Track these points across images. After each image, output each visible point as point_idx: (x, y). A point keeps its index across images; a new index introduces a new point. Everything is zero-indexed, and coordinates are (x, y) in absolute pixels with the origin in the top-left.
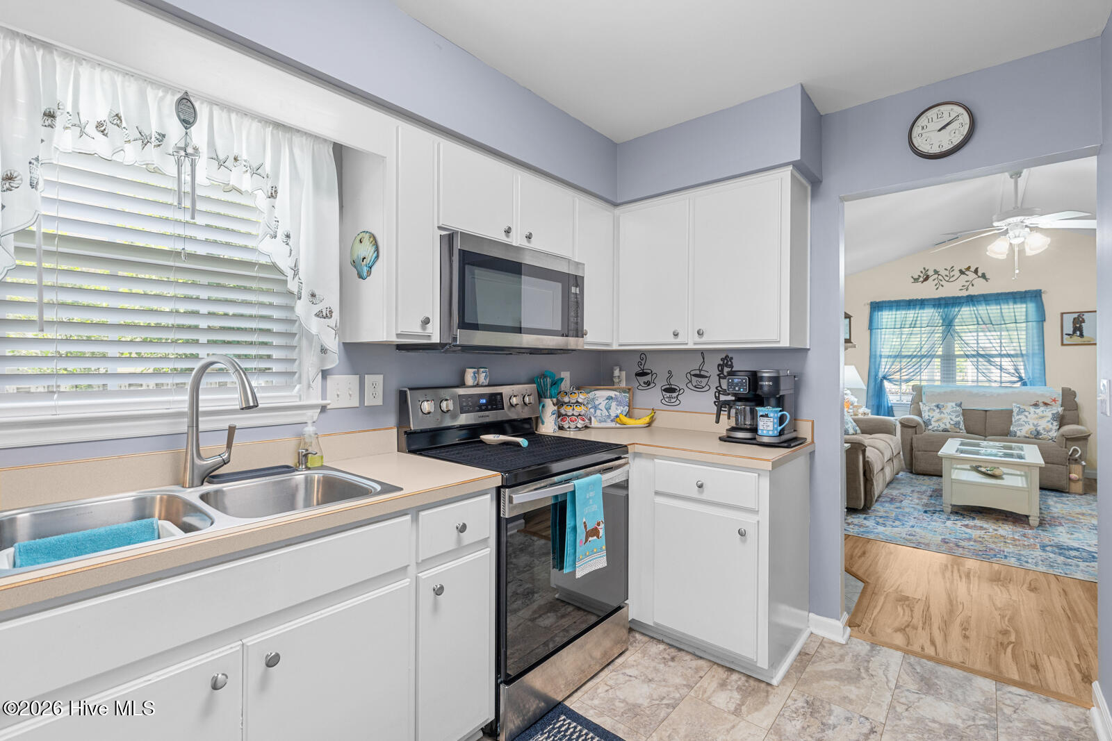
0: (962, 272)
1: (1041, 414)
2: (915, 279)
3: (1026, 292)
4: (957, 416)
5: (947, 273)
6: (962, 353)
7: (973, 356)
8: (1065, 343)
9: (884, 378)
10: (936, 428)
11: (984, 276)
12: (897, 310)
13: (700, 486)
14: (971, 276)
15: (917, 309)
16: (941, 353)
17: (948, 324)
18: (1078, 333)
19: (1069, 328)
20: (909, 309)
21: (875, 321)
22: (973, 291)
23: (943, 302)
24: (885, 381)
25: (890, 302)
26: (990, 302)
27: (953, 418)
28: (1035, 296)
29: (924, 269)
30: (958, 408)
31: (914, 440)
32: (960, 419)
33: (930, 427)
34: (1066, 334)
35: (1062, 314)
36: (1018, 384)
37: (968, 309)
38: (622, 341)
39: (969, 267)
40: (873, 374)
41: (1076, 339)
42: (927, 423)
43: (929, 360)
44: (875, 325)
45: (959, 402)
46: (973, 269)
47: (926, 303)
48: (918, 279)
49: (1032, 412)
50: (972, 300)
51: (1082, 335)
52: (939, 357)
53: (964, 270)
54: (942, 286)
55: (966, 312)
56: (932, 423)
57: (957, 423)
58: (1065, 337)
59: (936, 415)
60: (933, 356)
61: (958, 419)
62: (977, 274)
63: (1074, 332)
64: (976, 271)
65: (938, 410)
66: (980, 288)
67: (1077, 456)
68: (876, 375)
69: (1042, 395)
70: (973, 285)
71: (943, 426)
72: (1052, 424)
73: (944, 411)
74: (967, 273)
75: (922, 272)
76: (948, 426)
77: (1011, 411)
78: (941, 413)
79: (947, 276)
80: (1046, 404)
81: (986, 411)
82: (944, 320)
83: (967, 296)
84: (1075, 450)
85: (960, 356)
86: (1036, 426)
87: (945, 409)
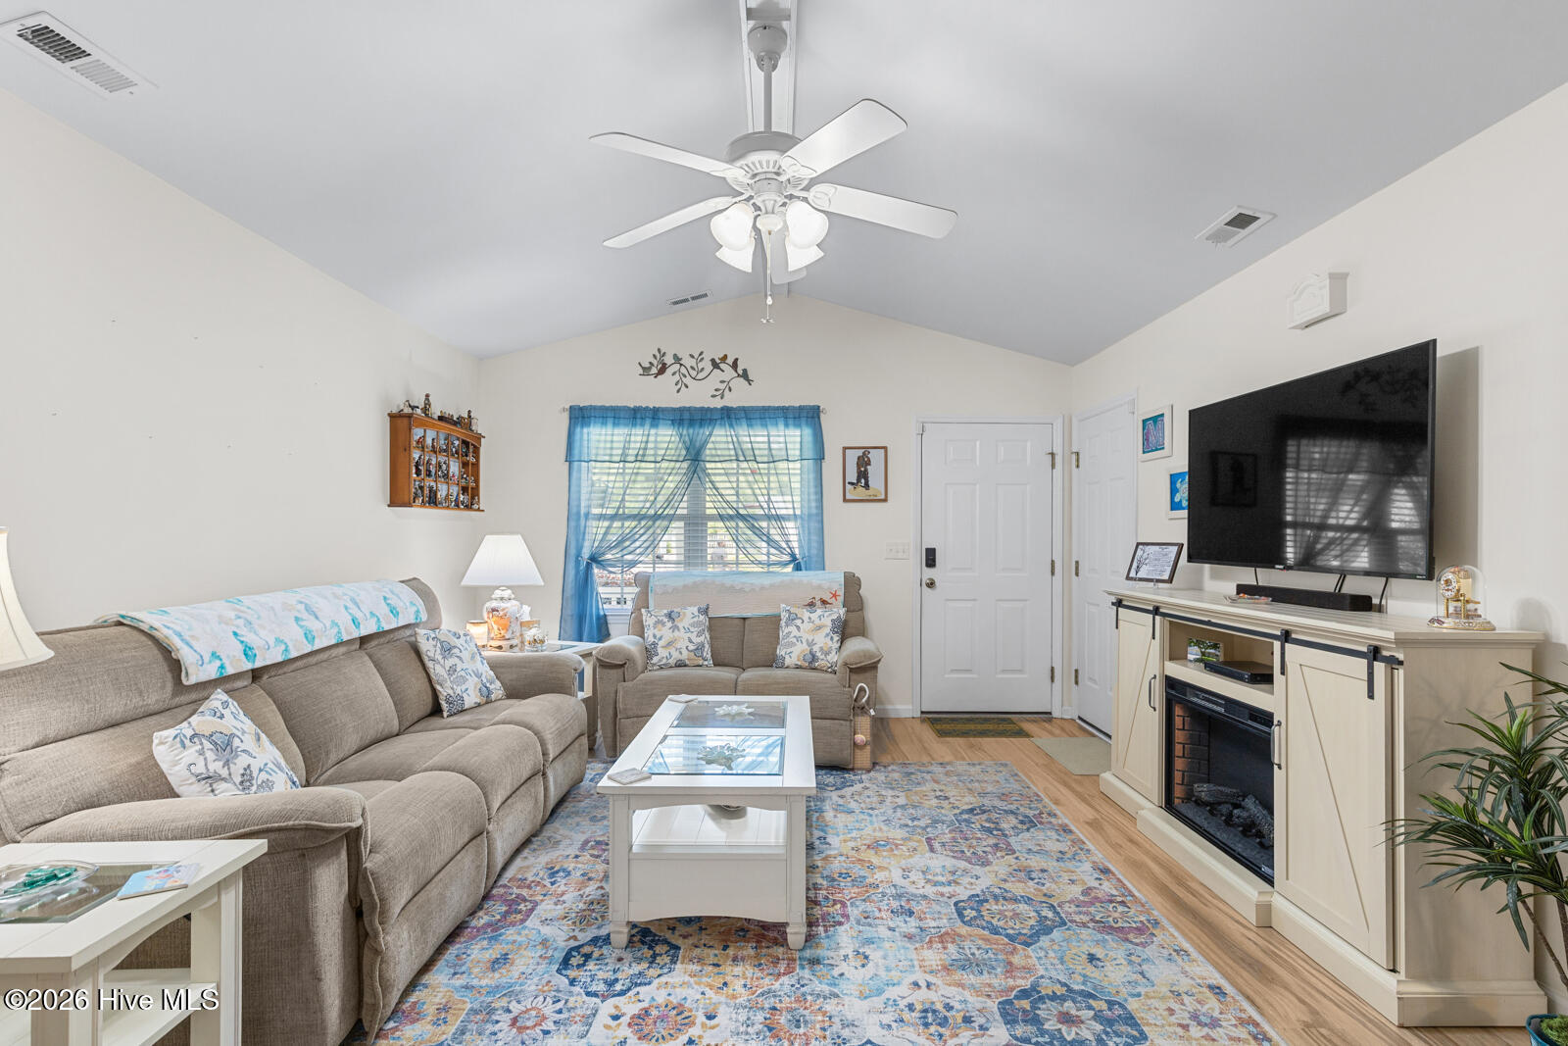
0: (715, 365)
1: (817, 622)
2: (644, 369)
3: (801, 408)
4: (700, 634)
5: (693, 362)
6: (714, 512)
7: (731, 518)
8: (847, 497)
9: (594, 559)
10: (664, 661)
11: (745, 375)
12: (615, 425)
14: (729, 372)
15: (647, 427)
16: (685, 512)
17: (695, 457)
18: (863, 481)
19: (852, 476)
20: (634, 425)
21: (577, 437)
22: (732, 400)
23: (686, 416)
24: (594, 565)
25: (604, 409)
26: (754, 422)
27: (693, 637)
28: (809, 416)
29: (659, 350)
30: (702, 617)
31: (620, 694)
32: (705, 638)
33: (655, 660)
34: (849, 483)
35: (845, 449)
36: (789, 569)
37: (722, 432)
39: (725, 357)
40: (573, 551)
41: (861, 492)
42: (649, 652)
43: (665, 523)
44: (576, 452)
45: (704, 606)
46: (730, 360)
47: (661, 417)
48: (650, 368)
49: (806, 619)
50: (729, 416)
51: (867, 486)
52: (681, 518)
53: (718, 361)
54: (687, 387)
55: (720, 437)
56: (660, 650)
57: (700, 648)
58: (848, 487)
59: (666, 633)
60: (671, 518)
61: (702, 638)
62: (736, 371)
63: (859, 480)
64: (735, 365)
65: (669, 624)
66: (740, 396)
67: (864, 700)
68: (578, 555)
69: (820, 587)
70: (730, 390)
71: (676, 656)
72: (832, 638)
73: (679, 625)
74: (722, 366)
75: (654, 356)
76: (685, 655)
77: (777, 618)
78: (675, 628)
79: (692, 368)
80: (824, 602)
81: (744, 619)
82: (688, 449)
83: (722, 409)
84: (862, 689)
85: (712, 518)
86: (811, 644)
87: (682, 620)
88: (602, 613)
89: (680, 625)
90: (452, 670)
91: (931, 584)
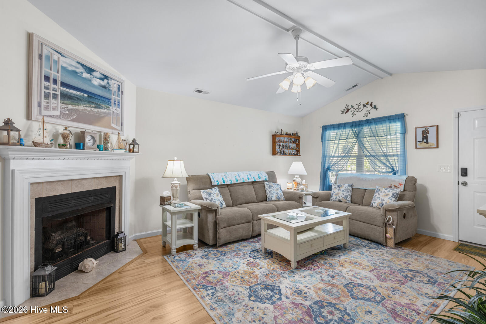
0: (364, 106)
1: (387, 193)
2: (342, 112)
3: (395, 116)
4: (347, 192)
7: (369, 156)
8: (417, 147)
9: (328, 169)
10: (335, 199)
11: (375, 107)
12: (334, 130)
14: (369, 107)
15: (342, 129)
16: (356, 154)
17: (360, 136)
18: (425, 140)
19: (420, 138)
20: (339, 129)
21: (324, 136)
22: (370, 117)
23: (354, 124)
25: (331, 125)
26: (377, 123)
27: (344, 193)
28: (401, 117)
29: (347, 105)
32: (349, 194)
33: (332, 198)
34: (418, 141)
35: (416, 128)
36: (391, 174)
39: (368, 102)
40: (323, 167)
41: (424, 145)
42: (331, 196)
43: (348, 158)
44: (324, 139)
45: (351, 184)
46: (370, 104)
47: (346, 125)
48: (344, 111)
49: (383, 191)
50: (368, 122)
51: (427, 142)
52: (354, 156)
53: (365, 104)
54: (355, 115)
55: (366, 129)
56: (334, 196)
57: (347, 197)
58: (418, 143)
59: (337, 191)
60: (350, 157)
61: (347, 194)
62: (372, 106)
63: (423, 140)
64: (371, 105)
65: (338, 189)
66: (374, 114)
67: (390, 222)
69: (394, 181)
70: (370, 113)
71: (338, 198)
72: (391, 199)
74: (367, 106)
75: (345, 107)
76: (341, 198)
77: (375, 190)
79: (357, 108)
80: (396, 187)
81: (366, 190)
82: (355, 135)
83: (367, 120)
84: (390, 218)
86: (382, 200)
87: (342, 188)
88: (330, 184)
89: (341, 189)
90: (270, 191)
91: (465, 184)
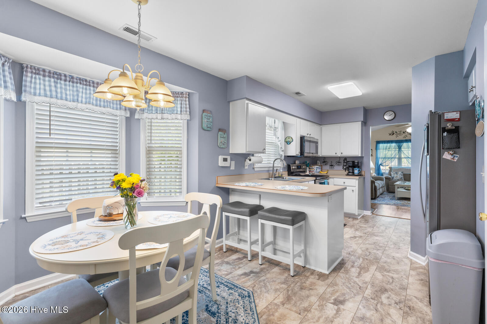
0: (404, 133)
4: (401, 176)
5: (399, 133)
6: (404, 157)
7: (407, 158)
9: (381, 164)
12: (384, 144)
13: (344, 183)
14: (407, 134)
15: (390, 143)
16: (398, 157)
17: (400, 148)
20: (388, 143)
21: (378, 146)
22: (407, 138)
23: (398, 141)
24: (381, 166)
25: (382, 141)
30: (402, 173)
31: (389, 183)
32: (403, 176)
33: (394, 179)
37: (405, 144)
38: (322, 155)
42: (393, 178)
43: (394, 159)
44: (377, 148)
45: (402, 172)
47: (393, 142)
48: (391, 134)
50: (407, 141)
52: (397, 158)
54: (398, 137)
57: (402, 178)
59: (396, 175)
60: (395, 158)
68: (378, 164)
71: (397, 179)
75: (392, 132)
78: (397, 175)
82: (398, 147)
83: (405, 140)
85: (403, 158)
88: (382, 172)
